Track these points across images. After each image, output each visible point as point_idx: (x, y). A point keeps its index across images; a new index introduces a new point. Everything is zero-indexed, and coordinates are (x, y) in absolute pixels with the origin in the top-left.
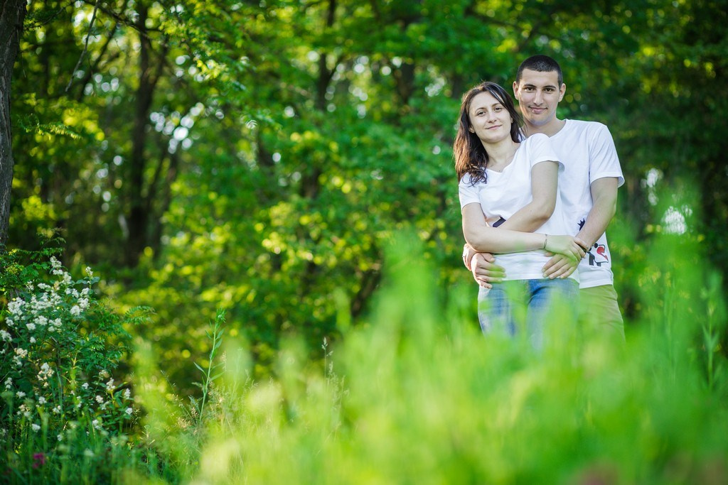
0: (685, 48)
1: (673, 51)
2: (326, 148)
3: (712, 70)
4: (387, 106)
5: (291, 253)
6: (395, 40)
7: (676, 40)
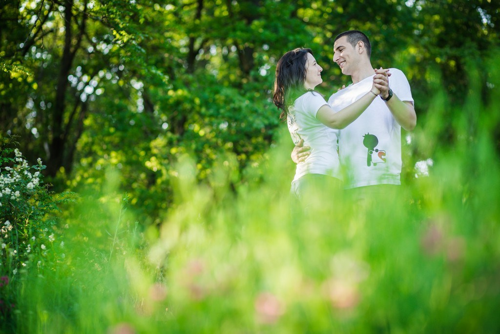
0: (437, 50)
1: (429, 51)
2: (192, 101)
3: (455, 66)
4: (233, 77)
5: (164, 172)
6: (242, 31)
7: (431, 44)
